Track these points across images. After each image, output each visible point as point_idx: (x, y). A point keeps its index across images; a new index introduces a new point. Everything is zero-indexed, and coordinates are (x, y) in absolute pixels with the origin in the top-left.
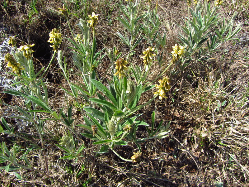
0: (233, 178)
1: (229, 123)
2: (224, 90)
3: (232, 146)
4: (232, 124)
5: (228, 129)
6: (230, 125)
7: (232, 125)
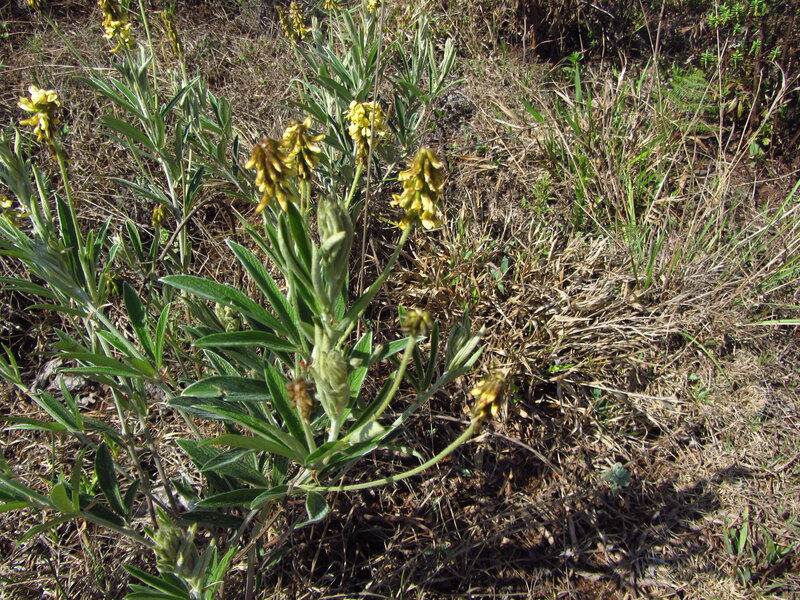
0: (630, 441)
1: (545, 310)
2: (487, 234)
3: (580, 364)
4: (550, 308)
5: (550, 325)
6: (547, 313)
7: (552, 311)
